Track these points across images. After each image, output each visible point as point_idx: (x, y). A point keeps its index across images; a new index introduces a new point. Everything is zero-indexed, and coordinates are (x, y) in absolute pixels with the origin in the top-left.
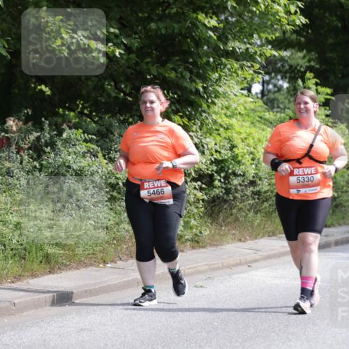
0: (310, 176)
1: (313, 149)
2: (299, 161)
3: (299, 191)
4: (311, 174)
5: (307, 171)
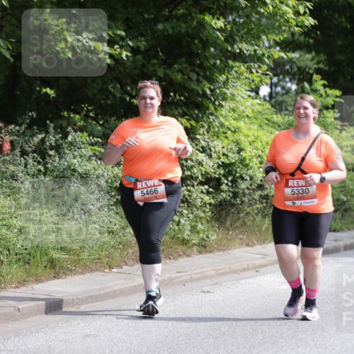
0: (304, 188)
4: (306, 186)
5: (302, 182)
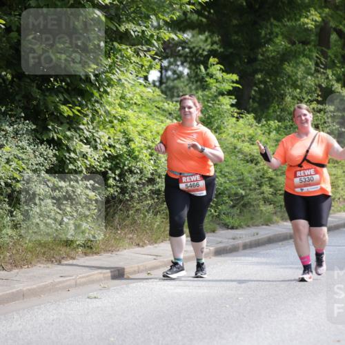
0: (310, 177)
2: (300, 166)
3: (302, 190)
4: (311, 175)
5: (307, 172)
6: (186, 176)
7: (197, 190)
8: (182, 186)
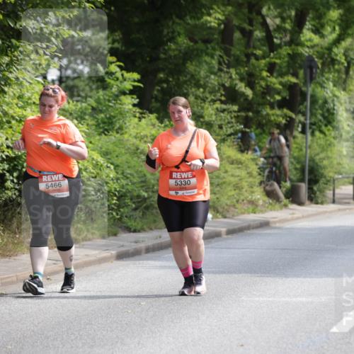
0: (186, 180)
1: (188, 155)
2: (177, 167)
3: (177, 193)
5: (184, 175)
6: (47, 175)
7: (59, 191)
8: (42, 186)
